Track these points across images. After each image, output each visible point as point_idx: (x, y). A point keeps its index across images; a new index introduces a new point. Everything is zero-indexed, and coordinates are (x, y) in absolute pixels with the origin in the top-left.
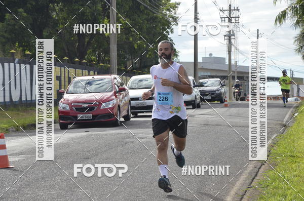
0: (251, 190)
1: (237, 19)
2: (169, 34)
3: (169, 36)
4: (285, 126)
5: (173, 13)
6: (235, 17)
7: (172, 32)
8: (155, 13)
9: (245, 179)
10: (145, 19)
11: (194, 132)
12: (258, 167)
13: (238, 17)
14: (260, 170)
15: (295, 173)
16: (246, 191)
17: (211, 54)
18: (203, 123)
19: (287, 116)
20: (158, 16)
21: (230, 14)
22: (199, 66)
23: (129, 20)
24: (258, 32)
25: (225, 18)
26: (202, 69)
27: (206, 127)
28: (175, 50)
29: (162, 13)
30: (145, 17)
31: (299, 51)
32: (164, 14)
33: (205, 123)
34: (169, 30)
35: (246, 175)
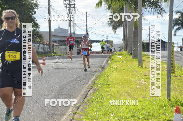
0: (83, 104)
1: (74, 5)
2: (33, 15)
3: (33, 16)
4: (103, 68)
5: (35, 2)
6: (73, 5)
7: (35, 13)
8: (24, 2)
9: (80, 98)
10: (18, 5)
11: (50, 73)
12: (88, 91)
13: (75, 4)
14: (89, 93)
15: (109, 93)
16: (80, 105)
17: (59, 27)
18: (55, 68)
19: (104, 62)
20: (26, 3)
21: (70, 3)
22: (52, 34)
23: (7, 5)
24: (86, 14)
25: (67, 5)
26: (54, 36)
27: (57, 70)
28: (37, 24)
29: (28, 1)
30: (18, 3)
31: (110, 25)
32: (29, 2)
33: (57, 67)
34: (33, 12)
35: (81, 96)
